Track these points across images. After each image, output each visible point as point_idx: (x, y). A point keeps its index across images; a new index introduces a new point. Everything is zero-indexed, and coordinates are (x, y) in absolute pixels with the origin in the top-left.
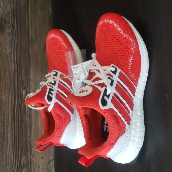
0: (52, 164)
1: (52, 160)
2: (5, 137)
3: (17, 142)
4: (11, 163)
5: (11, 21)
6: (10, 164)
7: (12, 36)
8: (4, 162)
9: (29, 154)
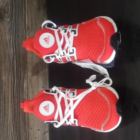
0: (47, 135)
1: (47, 131)
2: (6, 113)
3: (17, 117)
4: (12, 135)
5: (10, 11)
6: (10, 136)
7: (11, 24)
8: (5, 134)
9: (27, 127)
